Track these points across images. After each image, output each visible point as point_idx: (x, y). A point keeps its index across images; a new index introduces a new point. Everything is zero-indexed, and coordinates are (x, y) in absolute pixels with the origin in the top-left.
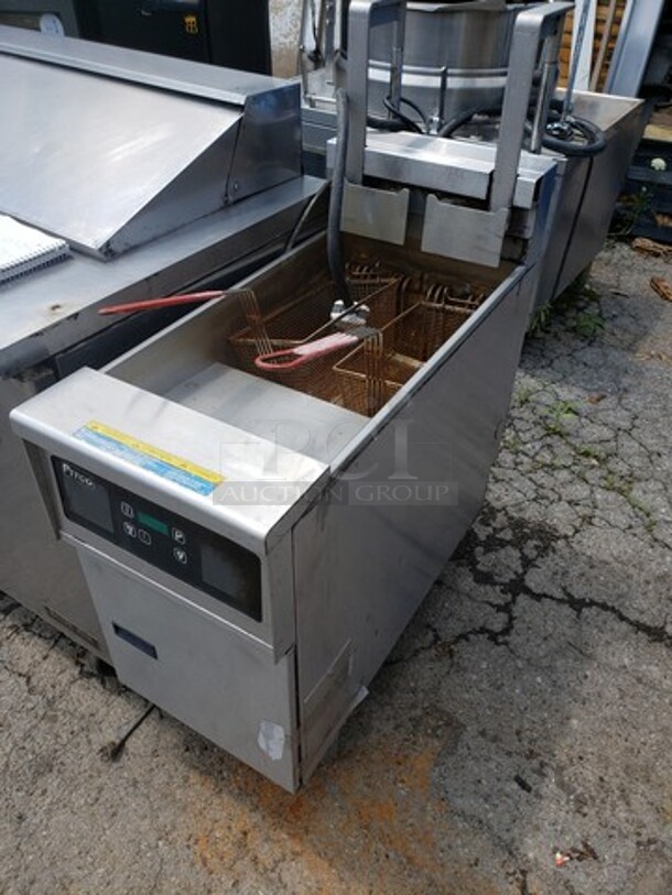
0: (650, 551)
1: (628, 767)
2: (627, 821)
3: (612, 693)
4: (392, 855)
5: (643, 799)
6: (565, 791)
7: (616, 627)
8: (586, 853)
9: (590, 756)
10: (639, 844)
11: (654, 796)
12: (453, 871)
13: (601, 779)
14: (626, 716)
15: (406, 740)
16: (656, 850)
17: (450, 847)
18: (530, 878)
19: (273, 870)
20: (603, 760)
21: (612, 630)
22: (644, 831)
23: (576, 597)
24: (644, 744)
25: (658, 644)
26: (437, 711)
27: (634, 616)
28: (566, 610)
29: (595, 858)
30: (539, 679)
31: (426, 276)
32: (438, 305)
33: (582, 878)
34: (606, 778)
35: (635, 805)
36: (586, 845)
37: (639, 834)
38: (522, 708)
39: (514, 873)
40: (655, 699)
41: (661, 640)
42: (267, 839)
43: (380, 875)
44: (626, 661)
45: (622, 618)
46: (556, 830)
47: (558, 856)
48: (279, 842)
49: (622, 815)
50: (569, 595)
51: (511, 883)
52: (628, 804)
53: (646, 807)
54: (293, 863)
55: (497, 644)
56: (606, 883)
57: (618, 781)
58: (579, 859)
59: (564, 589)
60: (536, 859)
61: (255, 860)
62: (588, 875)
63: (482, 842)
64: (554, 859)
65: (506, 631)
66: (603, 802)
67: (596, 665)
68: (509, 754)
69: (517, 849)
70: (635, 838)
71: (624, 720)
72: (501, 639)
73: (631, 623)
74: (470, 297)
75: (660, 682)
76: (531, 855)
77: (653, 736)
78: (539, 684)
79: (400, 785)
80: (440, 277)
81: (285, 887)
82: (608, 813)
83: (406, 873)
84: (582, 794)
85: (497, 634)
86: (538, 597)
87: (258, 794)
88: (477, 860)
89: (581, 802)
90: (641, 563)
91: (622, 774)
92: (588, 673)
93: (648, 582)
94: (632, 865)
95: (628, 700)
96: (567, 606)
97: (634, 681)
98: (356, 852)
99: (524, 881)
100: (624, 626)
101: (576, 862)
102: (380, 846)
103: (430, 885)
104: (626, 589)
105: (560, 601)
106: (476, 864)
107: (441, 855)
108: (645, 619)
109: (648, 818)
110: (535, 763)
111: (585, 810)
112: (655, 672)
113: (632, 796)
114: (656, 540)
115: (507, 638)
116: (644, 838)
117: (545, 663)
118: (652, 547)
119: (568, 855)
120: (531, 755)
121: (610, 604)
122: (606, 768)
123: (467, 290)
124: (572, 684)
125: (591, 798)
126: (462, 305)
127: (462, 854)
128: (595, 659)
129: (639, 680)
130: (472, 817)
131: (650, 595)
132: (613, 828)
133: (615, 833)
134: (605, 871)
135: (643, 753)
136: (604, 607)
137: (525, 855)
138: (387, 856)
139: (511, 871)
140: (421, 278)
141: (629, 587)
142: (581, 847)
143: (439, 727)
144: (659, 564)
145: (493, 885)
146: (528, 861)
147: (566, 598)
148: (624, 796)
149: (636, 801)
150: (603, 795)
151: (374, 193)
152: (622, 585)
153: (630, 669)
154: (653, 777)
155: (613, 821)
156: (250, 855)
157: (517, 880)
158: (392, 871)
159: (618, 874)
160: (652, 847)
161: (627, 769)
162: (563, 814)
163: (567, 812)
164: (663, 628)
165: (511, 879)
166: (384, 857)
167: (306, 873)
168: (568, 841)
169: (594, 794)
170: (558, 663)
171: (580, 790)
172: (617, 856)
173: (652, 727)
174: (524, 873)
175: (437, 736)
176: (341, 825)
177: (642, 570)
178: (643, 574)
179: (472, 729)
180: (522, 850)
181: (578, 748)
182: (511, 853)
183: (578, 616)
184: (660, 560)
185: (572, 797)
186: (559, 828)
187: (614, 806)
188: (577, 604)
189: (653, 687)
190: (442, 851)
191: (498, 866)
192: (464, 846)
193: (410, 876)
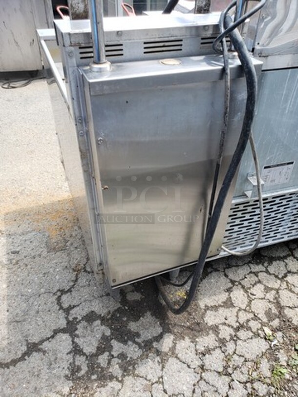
15: (65, 234)
23: (35, 354)
28: (35, 339)
30: (30, 291)
38: (30, 274)
50: (39, 350)
55: (59, 290)
59: (44, 352)
65: (59, 299)
68: (25, 257)
72: (59, 294)
78: (29, 289)
85: (62, 294)
86: (56, 332)
96: (37, 342)
105: (42, 342)
110: (14, 261)
115: (56, 297)
117: (31, 300)
120: (17, 263)
121: (11, 368)
136: (14, 362)
143: (56, 246)
147: (40, 347)
170: (25, 305)
175: (55, 243)
179: (45, 254)
183: (27, 340)
188: (33, 348)
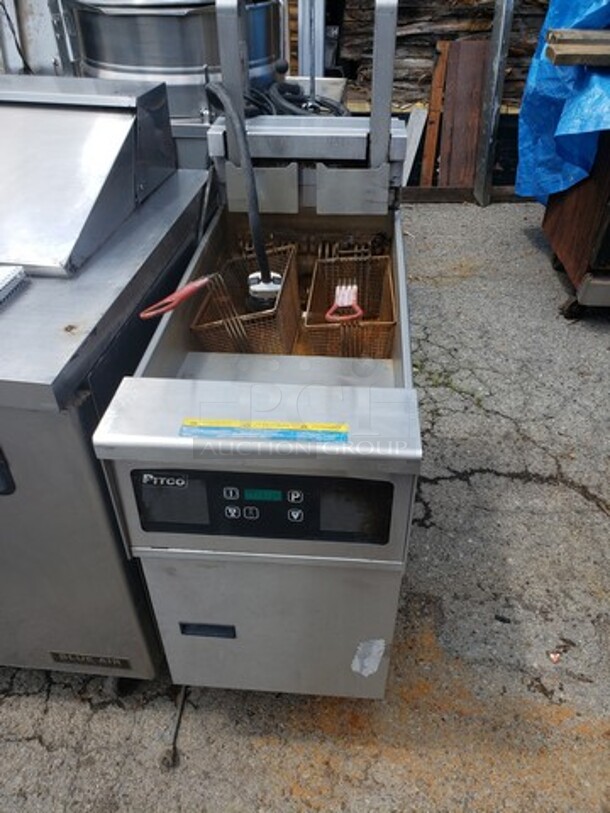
0: (489, 420)
1: (558, 574)
2: (578, 610)
3: (521, 530)
4: (446, 717)
5: (579, 592)
6: (531, 610)
7: (498, 482)
8: (567, 645)
9: (532, 579)
10: (593, 622)
11: (583, 586)
12: (492, 704)
13: (548, 591)
14: (538, 541)
15: (405, 628)
16: (605, 621)
17: (481, 689)
18: (544, 680)
19: (366, 779)
20: (543, 578)
21: (496, 485)
22: (591, 612)
23: (460, 471)
24: (559, 554)
25: (529, 483)
26: (415, 595)
27: (505, 470)
28: (459, 483)
29: (574, 645)
30: (470, 541)
31: (312, 238)
33: (574, 663)
34: (550, 589)
35: (577, 598)
36: (564, 640)
37: (589, 616)
38: (471, 566)
39: (532, 683)
40: (548, 521)
41: (530, 480)
42: (348, 757)
43: (446, 736)
44: (517, 503)
45: (498, 474)
46: (541, 640)
47: (552, 656)
48: (357, 754)
49: (573, 608)
50: (455, 472)
51: (534, 691)
52: (572, 599)
53: (583, 595)
54: (379, 764)
55: (427, 527)
56: (590, 659)
57: (556, 587)
58: (565, 651)
59: (448, 468)
60: (539, 666)
61: (348, 779)
62: (576, 659)
63: (500, 674)
64: (551, 660)
65: (428, 515)
66: (557, 605)
67: (500, 515)
68: (482, 603)
69: (524, 666)
70: (588, 620)
71: (539, 544)
72: (428, 523)
73: (505, 475)
74: (356, 247)
75: (546, 509)
76: (535, 665)
77: (561, 546)
78: (472, 544)
79: (421, 663)
80: (325, 235)
81: (383, 785)
82: (564, 611)
83: (463, 724)
84: (542, 607)
85: (423, 520)
86: (435, 481)
87: (320, 728)
88: (504, 688)
89: (544, 612)
90: (488, 431)
91: (557, 581)
92: (499, 522)
93: (499, 443)
94: (597, 638)
95: (533, 529)
96: (458, 480)
97: (529, 514)
98: (419, 729)
99: (542, 685)
100: (503, 480)
101: (565, 655)
102: (434, 715)
103: (483, 724)
104: (489, 454)
105: (451, 478)
106: (505, 691)
107: (478, 698)
108: (513, 469)
109: (589, 602)
110: (502, 601)
111: (550, 616)
112: (538, 503)
113: (572, 593)
114: (488, 411)
115: (432, 520)
116: (594, 617)
117: (467, 527)
118: (488, 417)
119: (558, 652)
120: (496, 597)
121: (485, 468)
122: (546, 581)
123: (351, 240)
124: (493, 534)
125: (549, 606)
126: (352, 255)
127: (491, 689)
128: (498, 510)
129: (532, 513)
130: (484, 659)
131: (507, 450)
132: (573, 619)
133: (575, 622)
134: (584, 650)
135: (562, 561)
136: (482, 471)
137: (532, 667)
138: (443, 719)
139: (529, 682)
140: (308, 241)
141: (490, 451)
142: (561, 643)
143: (424, 607)
144: (499, 428)
145: (524, 699)
146: (536, 670)
147: (454, 475)
148: (567, 595)
149: (575, 594)
150: (555, 601)
151: (264, 172)
152: (486, 451)
153: (522, 508)
154: (576, 574)
155: (570, 615)
156: (341, 777)
157: (536, 686)
158: (453, 728)
159: (592, 648)
160: (602, 620)
161: (558, 576)
162: (538, 626)
163: (540, 624)
164: (526, 471)
165: (532, 688)
166: (442, 722)
167: (393, 766)
168: (552, 643)
169: (549, 603)
170: (476, 524)
171: (539, 605)
172: (585, 637)
173: (558, 541)
174: (538, 679)
175: (426, 614)
176: (397, 716)
177: (491, 435)
178: (494, 438)
179: (447, 598)
180: (528, 665)
181: (522, 577)
182: (522, 670)
183: (469, 484)
184: (498, 424)
185: (537, 612)
186: (541, 637)
187: (565, 605)
188: (464, 476)
189: (544, 514)
190: (478, 694)
191: (519, 684)
192: (490, 683)
193: (467, 724)
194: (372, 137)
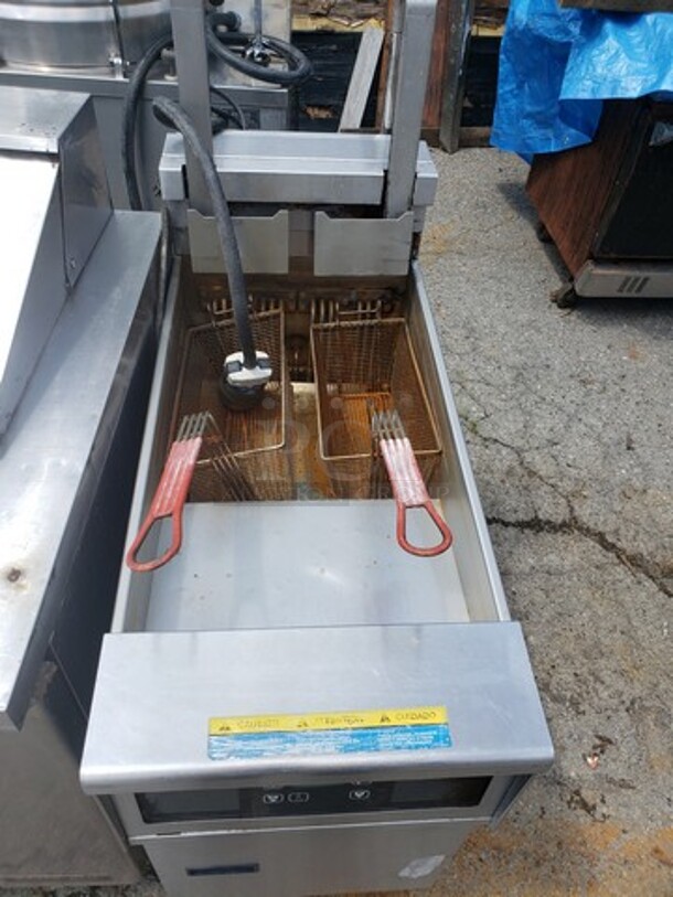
0: (487, 451)
1: (585, 651)
2: (611, 697)
3: (539, 596)
4: (483, 856)
5: (609, 672)
6: (559, 702)
7: (507, 535)
8: (604, 743)
9: (558, 661)
10: (627, 710)
11: (613, 665)
12: (532, 832)
13: (576, 675)
14: (560, 610)
16: (640, 708)
17: (517, 813)
18: (584, 793)
20: (567, 657)
21: (506, 539)
22: (624, 698)
24: (583, 625)
25: (541, 534)
27: (511, 518)
29: (610, 742)
31: (303, 295)
32: (332, 325)
33: (613, 766)
34: (578, 672)
35: (608, 680)
36: (600, 738)
37: (623, 702)
39: (572, 798)
40: (568, 583)
41: (542, 529)
43: (487, 881)
44: (531, 561)
45: (506, 524)
46: (575, 740)
47: (589, 760)
49: (605, 695)
51: (575, 808)
52: (603, 683)
53: (614, 676)
56: (629, 758)
57: (585, 669)
58: (602, 752)
60: (578, 776)
62: (614, 760)
64: (588, 765)
66: (588, 693)
67: (514, 579)
69: (561, 776)
70: (622, 708)
71: (560, 614)
73: (514, 525)
75: (563, 566)
76: (573, 774)
77: (584, 614)
80: (320, 291)
82: (596, 699)
83: (503, 862)
84: (572, 697)
88: (542, 808)
89: (575, 704)
90: (488, 467)
91: (585, 661)
92: (513, 589)
93: (503, 481)
94: (634, 730)
95: (552, 595)
97: (546, 575)
98: (455, 876)
99: (582, 800)
100: (512, 531)
101: (603, 757)
102: (470, 855)
103: (526, 858)
104: (493, 497)
106: (544, 813)
107: (516, 825)
108: (521, 516)
109: (620, 685)
111: (582, 708)
112: (553, 559)
113: (601, 674)
114: (485, 439)
116: (628, 703)
118: (487, 447)
119: (595, 755)
122: (573, 663)
125: (579, 695)
127: (529, 812)
128: (510, 574)
129: (549, 573)
131: (512, 492)
132: (606, 709)
133: (609, 713)
134: (622, 749)
135: (587, 634)
137: (569, 778)
138: (481, 860)
139: (569, 798)
140: (297, 297)
141: (493, 493)
142: (598, 742)
144: (501, 461)
145: (565, 820)
146: (574, 781)
148: (597, 679)
149: (605, 675)
150: (584, 687)
152: (489, 494)
153: (537, 567)
154: (604, 650)
155: (603, 703)
157: (577, 802)
158: (492, 870)
159: (630, 745)
160: (636, 706)
161: (586, 654)
162: (570, 723)
163: (572, 719)
164: (536, 517)
165: (573, 805)
166: (480, 863)
168: (589, 742)
169: (578, 690)
171: (569, 695)
172: (621, 731)
173: (581, 609)
174: (577, 793)
177: (492, 472)
178: (496, 476)
180: (565, 775)
181: (546, 660)
182: (559, 783)
184: (498, 456)
185: (568, 704)
186: (576, 736)
187: (596, 691)
189: (562, 574)
190: (515, 821)
191: (558, 801)
192: (526, 804)
193: (507, 863)
194: (390, 177)
